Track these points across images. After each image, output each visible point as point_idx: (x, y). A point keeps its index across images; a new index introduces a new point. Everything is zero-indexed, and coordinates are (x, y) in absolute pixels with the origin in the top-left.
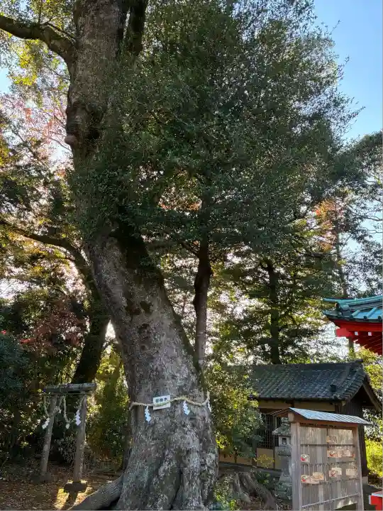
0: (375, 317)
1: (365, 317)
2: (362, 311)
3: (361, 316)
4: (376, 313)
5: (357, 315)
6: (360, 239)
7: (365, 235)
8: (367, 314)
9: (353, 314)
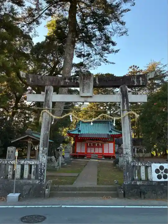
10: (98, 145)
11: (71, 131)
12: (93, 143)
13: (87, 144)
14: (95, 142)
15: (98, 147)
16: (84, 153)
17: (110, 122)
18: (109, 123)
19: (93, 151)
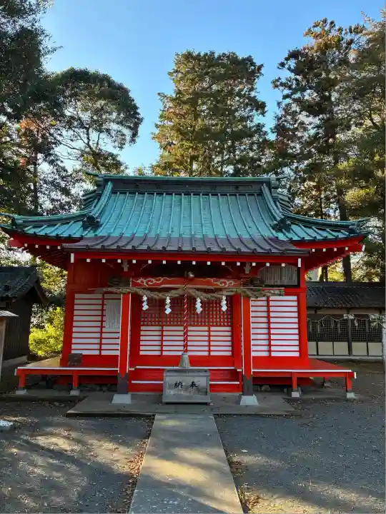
0: (42, 233)
1: (35, 233)
2: (34, 227)
3: (32, 231)
4: (46, 229)
5: (29, 229)
6: (51, 162)
7: (57, 160)
8: (37, 230)
9: (26, 229)
10: (210, 305)
11: (38, 225)
12: (174, 294)
13: (137, 300)
14: (190, 289)
15: (210, 316)
16: (111, 360)
17: (266, 190)
18: (261, 194)
19: (172, 349)
